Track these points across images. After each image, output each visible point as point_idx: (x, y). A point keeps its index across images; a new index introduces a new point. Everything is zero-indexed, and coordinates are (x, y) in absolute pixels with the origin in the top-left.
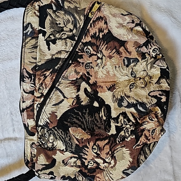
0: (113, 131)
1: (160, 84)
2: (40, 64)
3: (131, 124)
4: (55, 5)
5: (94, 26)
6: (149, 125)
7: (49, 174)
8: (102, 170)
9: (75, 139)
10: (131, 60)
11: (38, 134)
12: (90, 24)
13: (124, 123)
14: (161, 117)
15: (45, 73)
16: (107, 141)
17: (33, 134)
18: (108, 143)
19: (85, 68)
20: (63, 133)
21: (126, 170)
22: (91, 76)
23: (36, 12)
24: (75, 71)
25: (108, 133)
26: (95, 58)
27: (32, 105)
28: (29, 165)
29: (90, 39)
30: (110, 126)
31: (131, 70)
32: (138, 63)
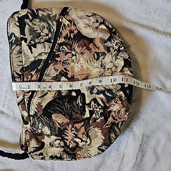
0: (87, 115)
1: (123, 72)
3: (100, 107)
4: (30, 14)
5: (65, 30)
6: (115, 107)
7: (39, 155)
8: (81, 148)
9: (57, 124)
10: (100, 54)
12: (61, 27)
13: (95, 107)
14: (125, 100)
15: (31, 73)
16: (82, 123)
17: (26, 123)
18: (84, 124)
19: (63, 65)
20: (48, 119)
21: (100, 146)
22: (69, 71)
23: (16, 23)
24: (54, 68)
25: (84, 117)
26: (70, 55)
27: (23, 99)
28: (23, 148)
29: (64, 40)
30: (85, 111)
31: (101, 62)
32: (106, 56)
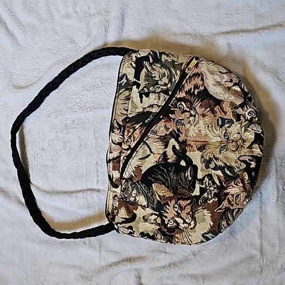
0: (197, 192)
1: (252, 148)
2: (130, 116)
3: (215, 186)
4: (152, 57)
5: (190, 83)
6: (234, 190)
7: (128, 228)
8: (182, 231)
10: (226, 121)
11: (122, 186)
12: (185, 80)
13: (208, 185)
14: (248, 183)
15: (134, 126)
16: (189, 201)
17: (117, 187)
18: (191, 203)
19: (176, 124)
20: (146, 188)
21: (205, 233)
22: (181, 133)
23: (133, 63)
24: (165, 125)
26: (188, 114)
27: (119, 157)
28: (110, 217)
29: (185, 95)
30: (194, 187)
31: (225, 131)
32: (233, 125)
